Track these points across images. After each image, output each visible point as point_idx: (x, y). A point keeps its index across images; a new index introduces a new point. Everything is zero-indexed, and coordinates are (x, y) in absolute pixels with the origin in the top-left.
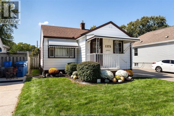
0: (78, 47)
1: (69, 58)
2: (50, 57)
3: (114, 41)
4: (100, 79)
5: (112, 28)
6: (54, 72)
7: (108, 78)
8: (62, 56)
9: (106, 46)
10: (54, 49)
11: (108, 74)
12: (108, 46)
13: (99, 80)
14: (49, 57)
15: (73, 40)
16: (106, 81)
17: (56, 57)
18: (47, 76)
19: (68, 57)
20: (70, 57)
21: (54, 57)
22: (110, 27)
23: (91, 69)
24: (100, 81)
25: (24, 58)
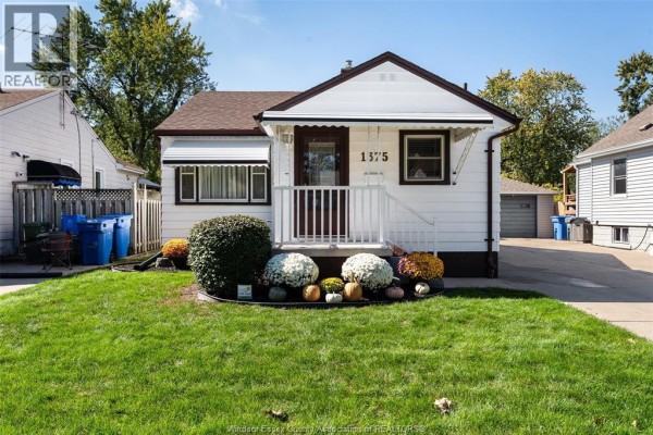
0: (266, 165)
1: (249, 203)
2: (182, 200)
3: (402, 133)
4: (250, 286)
5: (393, 78)
6: (174, 253)
7: (284, 283)
8: (227, 197)
9: (367, 157)
10: (194, 174)
11: (284, 269)
12: (375, 157)
13: (244, 290)
14: (178, 202)
15: (256, 138)
16: (273, 292)
17: (201, 200)
18: (159, 265)
19: (246, 200)
20: (253, 200)
21: (194, 200)
22: (383, 77)
23: (211, 246)
24: (250, 291)
25: (123, 204)
